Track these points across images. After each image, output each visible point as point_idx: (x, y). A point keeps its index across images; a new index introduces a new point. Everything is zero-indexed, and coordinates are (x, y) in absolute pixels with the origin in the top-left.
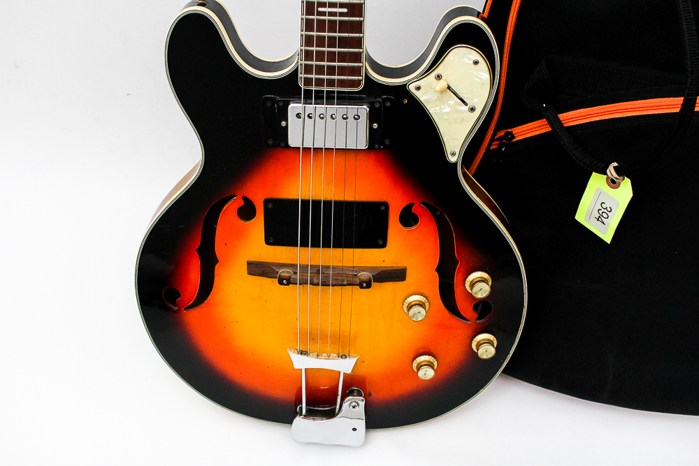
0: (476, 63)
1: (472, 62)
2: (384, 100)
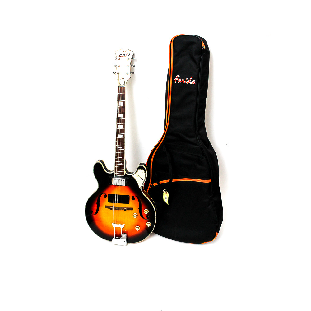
1: (142, 172)
2: (128, 178)
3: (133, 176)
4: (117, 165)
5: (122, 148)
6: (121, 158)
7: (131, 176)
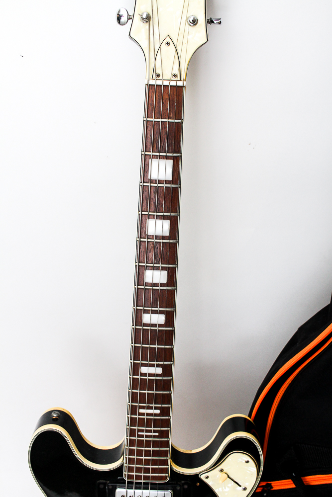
0: (247, 462)
1: (244, 462)
2: (183, 484)
3: (203, 477)
4: (140, 443)
5: (159, 371)
6: (158, 412)
7: (196, 477)
